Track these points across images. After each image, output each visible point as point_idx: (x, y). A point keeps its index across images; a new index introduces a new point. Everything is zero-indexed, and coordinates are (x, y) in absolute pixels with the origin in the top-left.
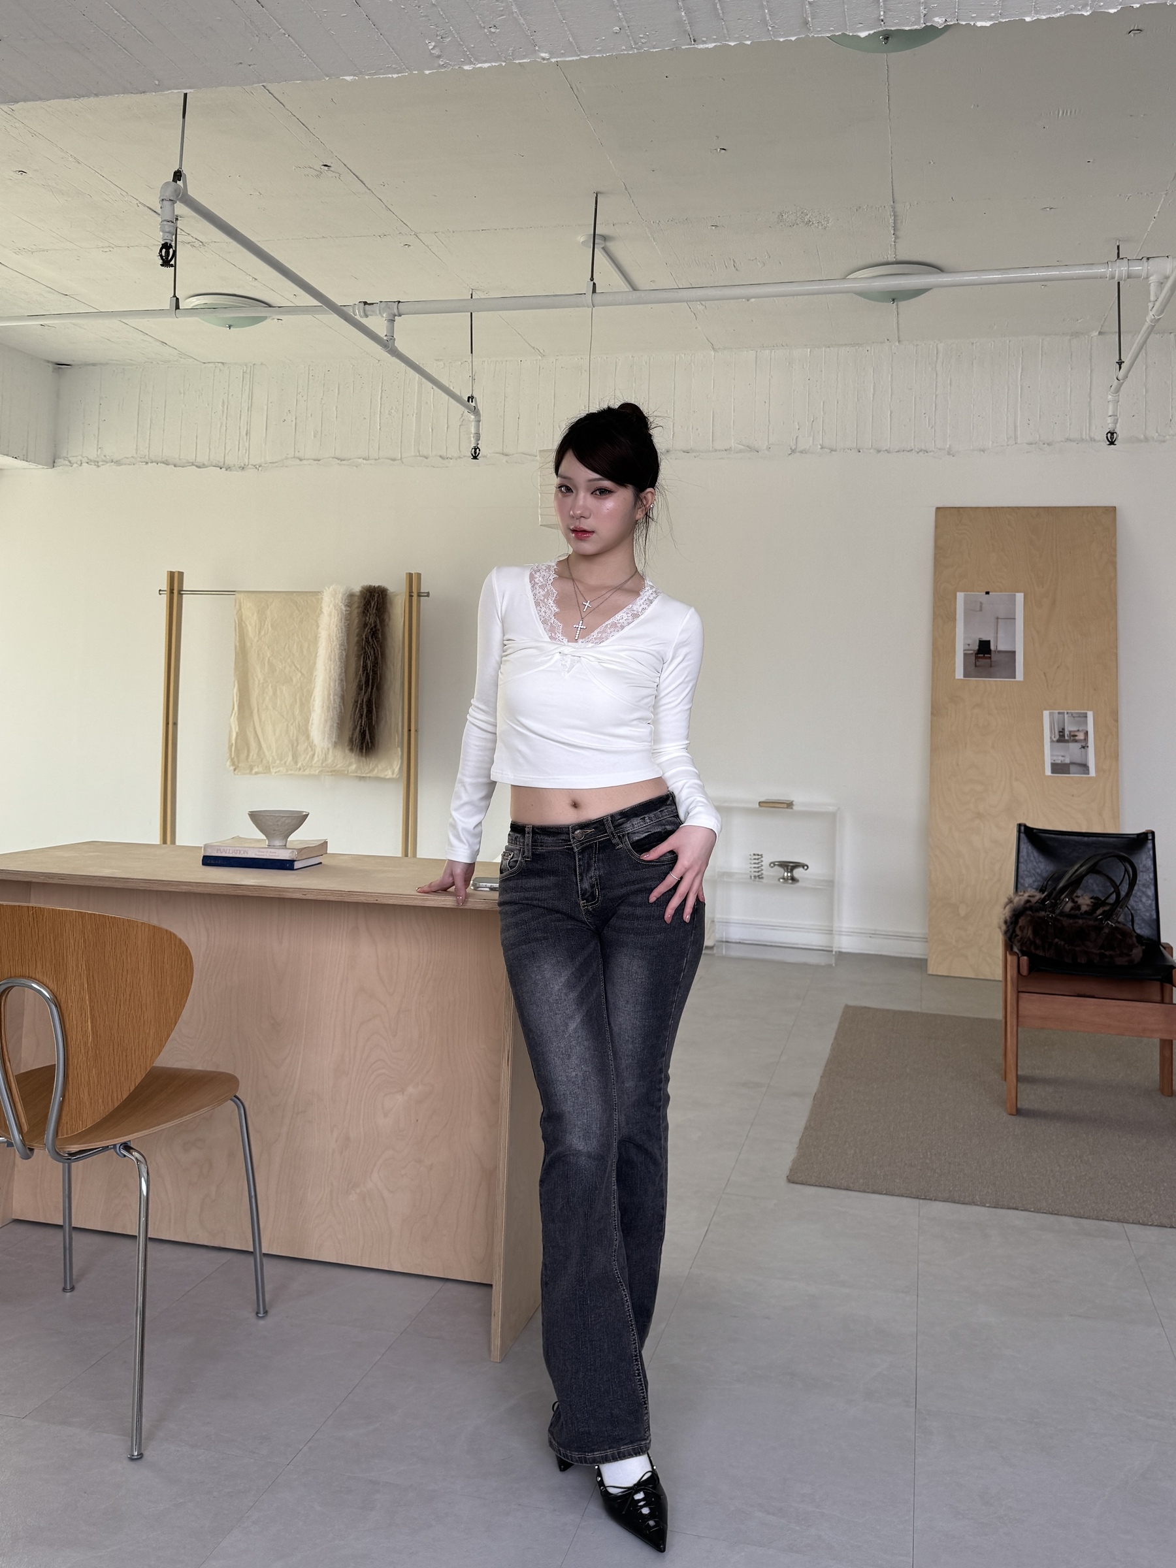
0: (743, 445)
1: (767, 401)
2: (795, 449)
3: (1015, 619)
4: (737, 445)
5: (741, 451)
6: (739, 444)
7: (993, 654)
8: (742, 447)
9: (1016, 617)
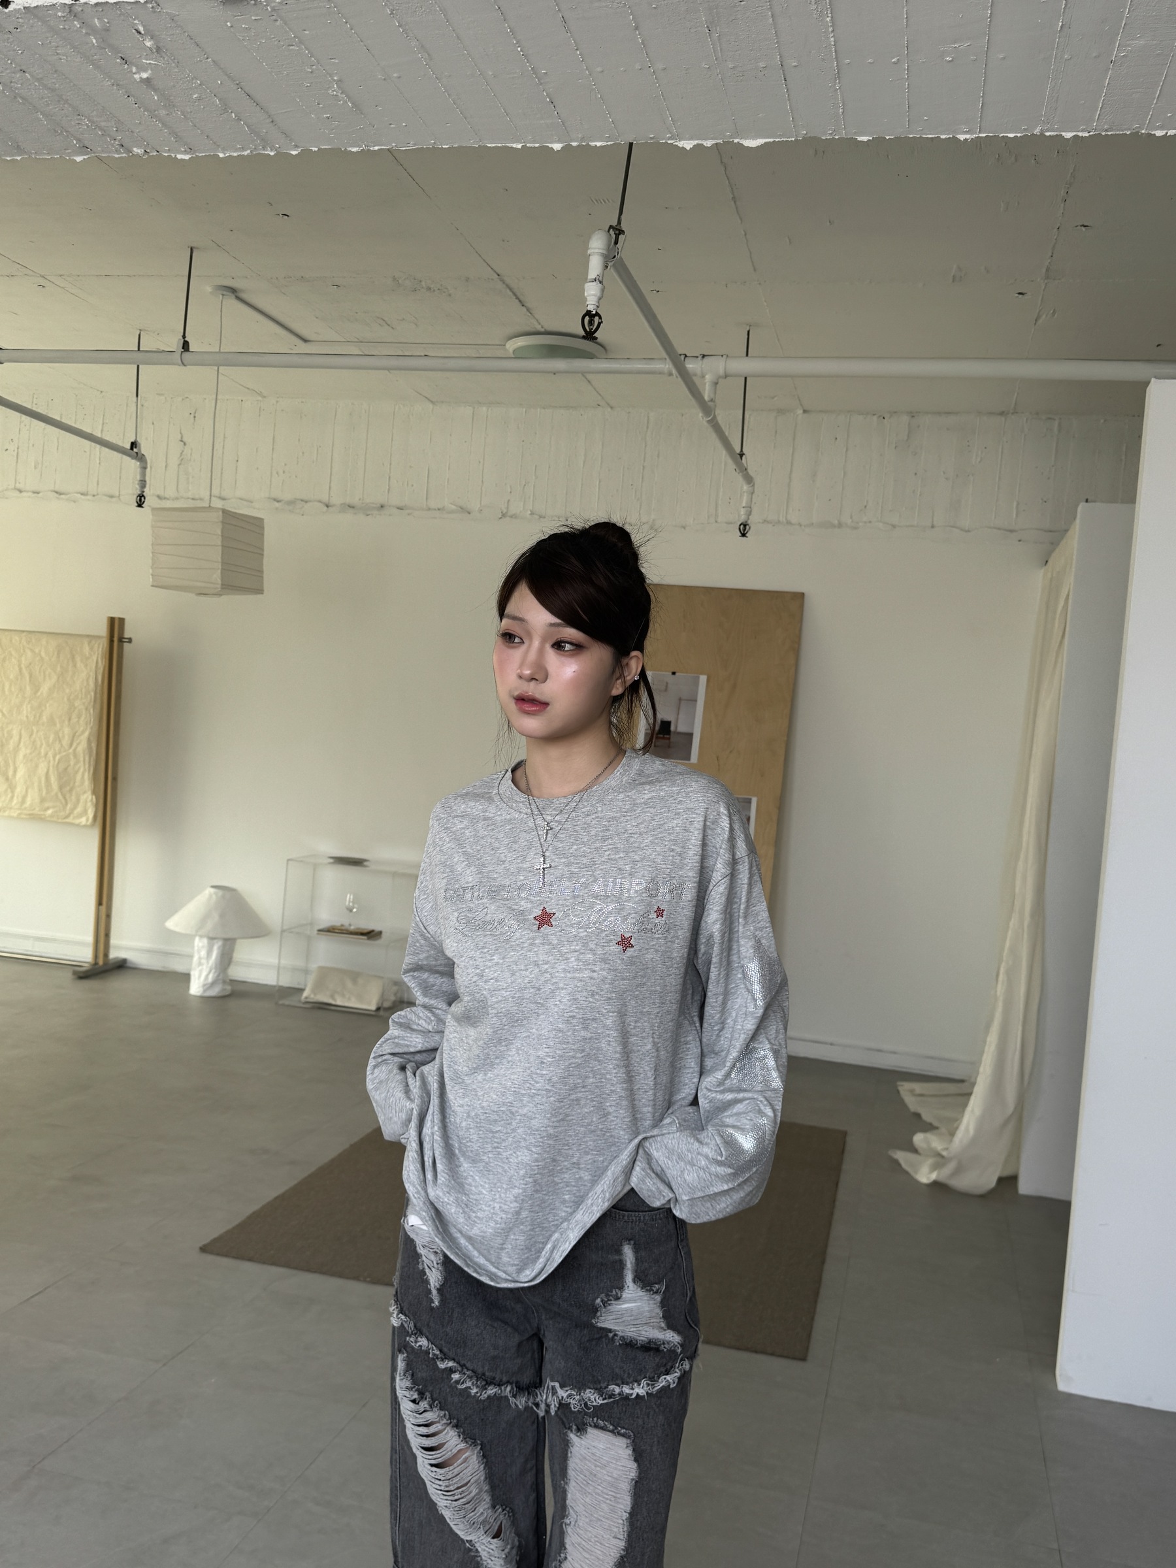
0: (456, 506)
1: (481, 460)
2: (506, 513)
3: (696, 701)
4: (450, 505)
5: (452, 512)
6: (451, 504)
7: (672, 735)
8: (454, 507)
9: (698, 700)
